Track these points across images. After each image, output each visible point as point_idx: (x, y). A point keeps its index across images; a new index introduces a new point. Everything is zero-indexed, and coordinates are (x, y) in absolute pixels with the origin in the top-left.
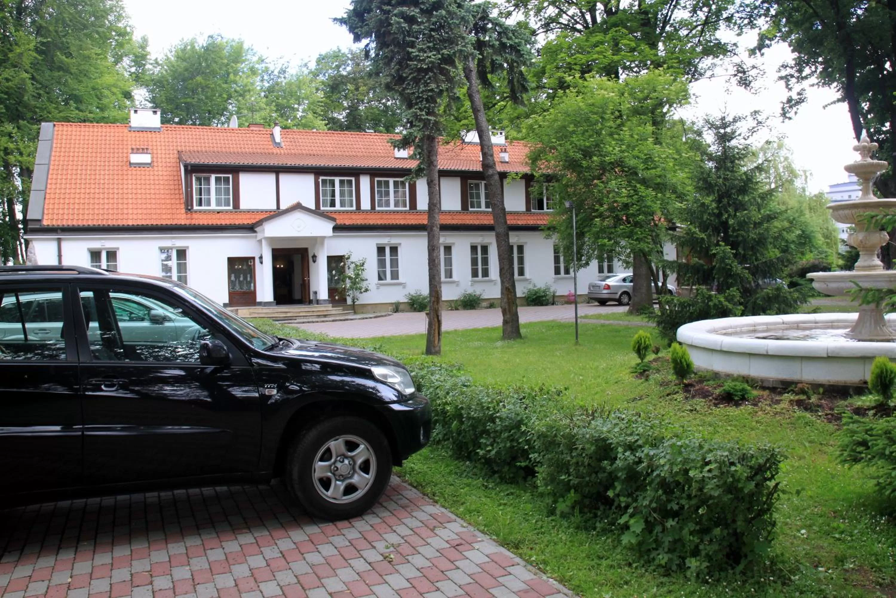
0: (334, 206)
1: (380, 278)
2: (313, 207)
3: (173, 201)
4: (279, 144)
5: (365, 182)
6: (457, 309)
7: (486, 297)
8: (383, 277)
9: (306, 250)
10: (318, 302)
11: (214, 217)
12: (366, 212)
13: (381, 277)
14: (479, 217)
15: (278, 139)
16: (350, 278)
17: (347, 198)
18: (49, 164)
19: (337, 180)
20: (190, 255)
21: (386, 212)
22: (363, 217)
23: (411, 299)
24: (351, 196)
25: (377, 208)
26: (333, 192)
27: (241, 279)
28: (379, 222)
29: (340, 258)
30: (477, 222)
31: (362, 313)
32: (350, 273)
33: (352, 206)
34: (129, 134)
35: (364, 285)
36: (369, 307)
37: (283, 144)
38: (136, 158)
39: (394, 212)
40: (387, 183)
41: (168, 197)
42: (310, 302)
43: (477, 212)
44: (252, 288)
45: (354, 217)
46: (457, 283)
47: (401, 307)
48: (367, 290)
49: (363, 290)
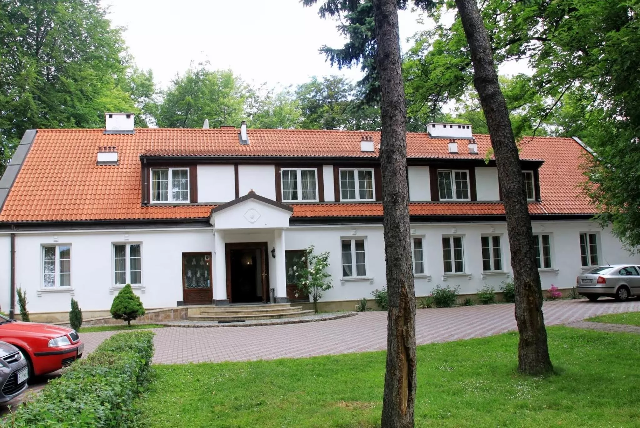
0: (297, 199)
1: (345, 274)
2: (274, 198)
3: (131, 196)
4: (245, 141)
5: (328, 173)
6: (429, 307)
7: (461, 293)
8: (348, 272)
9: (265, 244)
10: (275, 300)
11: (170, 211)
12: (330, 203)
13: (346, 272)
14: (451, 207)
15: (244, 137)
16: (311, 274)
17: (309, 190)
18: (21, 165)
19: (299, 171)
20: (144, 250)
21: (351, 203)
22: (328, 208)
23: (379, 297)
24: (314, 188)
25: (342, 200)
26: (296, 183)
27: (198, 275)
28: (343, 214)
29: (302, 253)
30: (448, 213)
31: (326, 312)
32: (311, 269)
33: (315, 198)
34: (103, 137)
35: (326, 281)
36: (333, 306)
37: (249, 142)
38: (102, 157)
39: (360, 203)
40: (352, 174)
41: (126, 192)
42: (268, 300)
43: (448, 203)
44: (209, 285)
45: (316, 209)
46: (429, 278)
47: (368, 305)
48: (329, 287)
49: (324, 287)
